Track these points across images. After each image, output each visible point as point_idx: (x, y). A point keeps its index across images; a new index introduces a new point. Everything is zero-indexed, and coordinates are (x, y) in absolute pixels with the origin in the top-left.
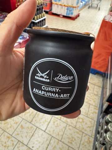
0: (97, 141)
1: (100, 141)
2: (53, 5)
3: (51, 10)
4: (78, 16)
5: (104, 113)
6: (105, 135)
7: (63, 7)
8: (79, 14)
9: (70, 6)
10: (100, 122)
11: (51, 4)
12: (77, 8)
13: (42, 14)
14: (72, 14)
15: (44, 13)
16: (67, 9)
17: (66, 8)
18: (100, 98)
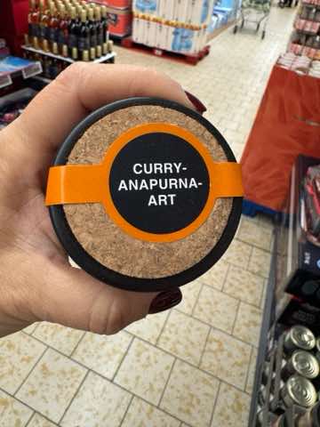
0: (259, 402)
1: (270, 404)
2: (135, 19)
3: (129, 34)
4: (206, 52)
5: (279, 325)
6: (282, 385)
7: (165, 27)
8: (208, 47)
9: (182, 25)
10: (267, 348)
11: (130, 17)
12: (202, 30)
13: (105, 45)
14: (188, 46)
15: (111, 42)
16: (176, 33)
17: (172, 29)
18: (266, 282)
